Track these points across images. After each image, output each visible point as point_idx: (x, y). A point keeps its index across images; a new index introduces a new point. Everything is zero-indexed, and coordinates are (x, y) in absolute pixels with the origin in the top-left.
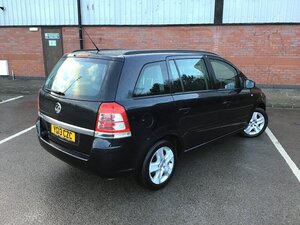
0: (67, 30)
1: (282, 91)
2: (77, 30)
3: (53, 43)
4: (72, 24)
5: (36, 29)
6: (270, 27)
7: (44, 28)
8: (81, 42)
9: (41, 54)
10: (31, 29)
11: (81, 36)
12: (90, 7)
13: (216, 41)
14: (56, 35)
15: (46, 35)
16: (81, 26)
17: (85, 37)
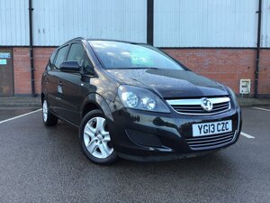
0: (18, 50)
2: (29, 50)
4: (23, 44)
8: (32, 61)
11: (32, 55)
12: (42, 31)
14: (7, 55)
16: (32, 47)
17: (36, 56)
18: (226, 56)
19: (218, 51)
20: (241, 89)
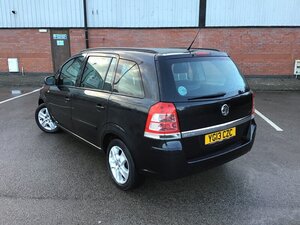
0: (74, 31)
1: (253, 80)
2: (84, 31)
3: (60, 43)
4: (79, 26)
5: (45, 31)
6: (242, 30)
7: (53, 30)
8: (87, 42)
9: (50, 53)
10: (41, 31)
11: (87, 37)
12: (95, 12)
13: (201, 41)
14: (64, 36)
15: (54, 35)
16: (86, 28)
17: (90, 37)
18: (282, 36)
19: (274, 30)
20: (296, 69)
